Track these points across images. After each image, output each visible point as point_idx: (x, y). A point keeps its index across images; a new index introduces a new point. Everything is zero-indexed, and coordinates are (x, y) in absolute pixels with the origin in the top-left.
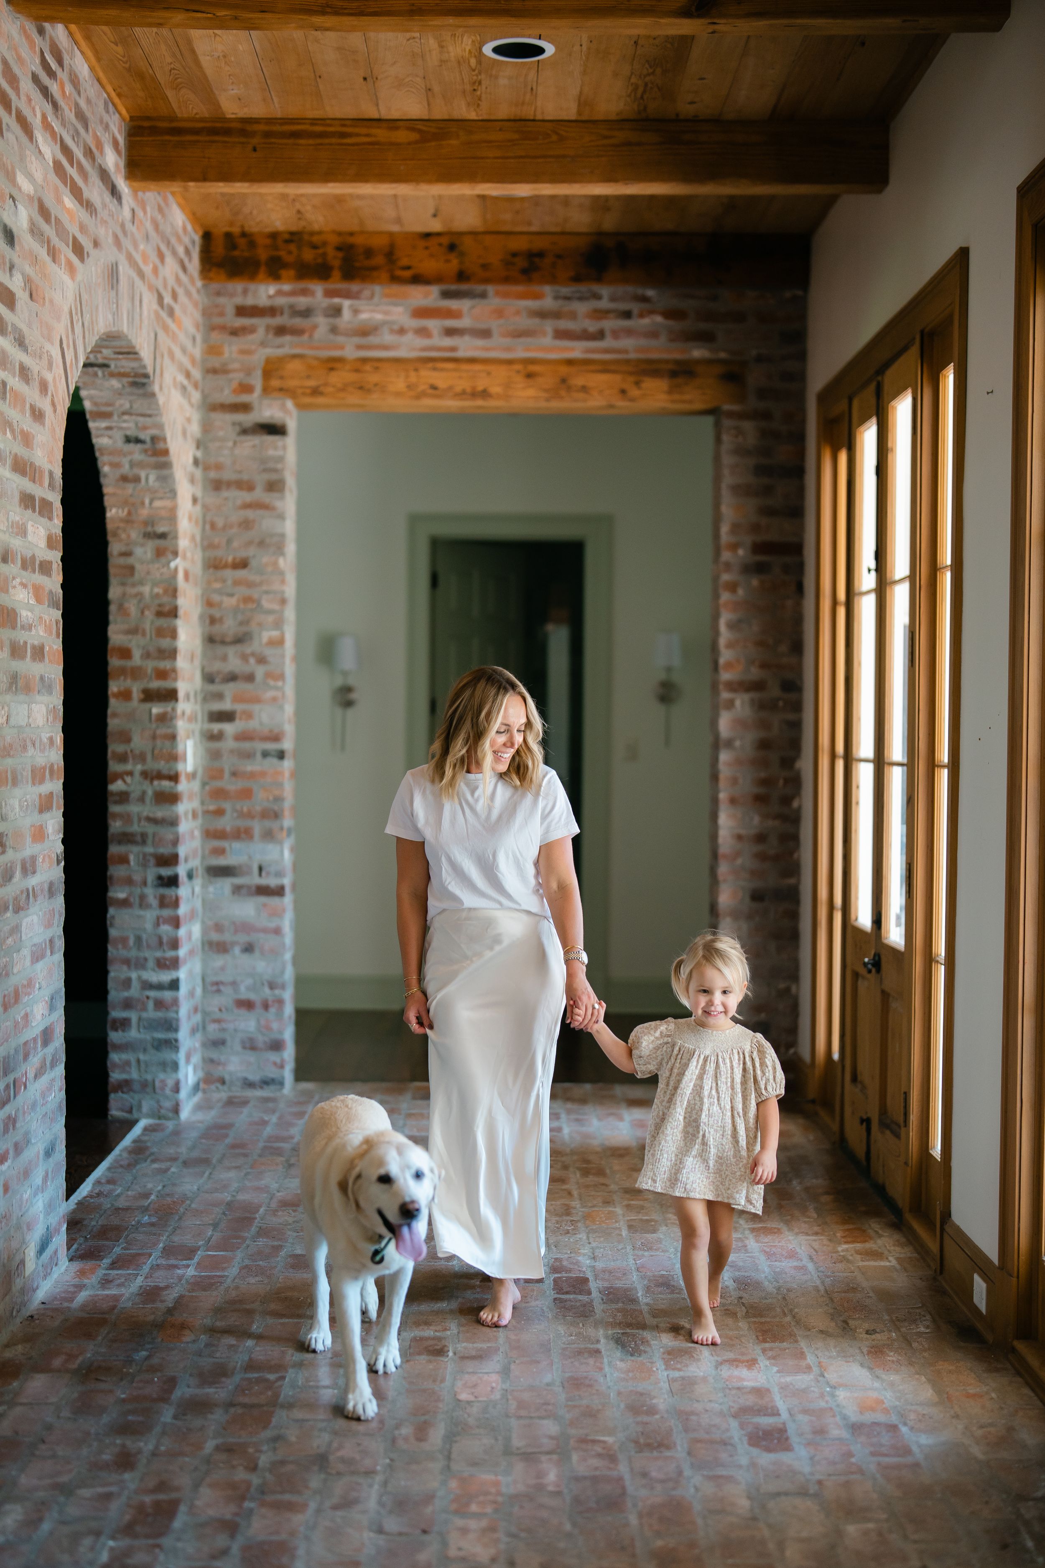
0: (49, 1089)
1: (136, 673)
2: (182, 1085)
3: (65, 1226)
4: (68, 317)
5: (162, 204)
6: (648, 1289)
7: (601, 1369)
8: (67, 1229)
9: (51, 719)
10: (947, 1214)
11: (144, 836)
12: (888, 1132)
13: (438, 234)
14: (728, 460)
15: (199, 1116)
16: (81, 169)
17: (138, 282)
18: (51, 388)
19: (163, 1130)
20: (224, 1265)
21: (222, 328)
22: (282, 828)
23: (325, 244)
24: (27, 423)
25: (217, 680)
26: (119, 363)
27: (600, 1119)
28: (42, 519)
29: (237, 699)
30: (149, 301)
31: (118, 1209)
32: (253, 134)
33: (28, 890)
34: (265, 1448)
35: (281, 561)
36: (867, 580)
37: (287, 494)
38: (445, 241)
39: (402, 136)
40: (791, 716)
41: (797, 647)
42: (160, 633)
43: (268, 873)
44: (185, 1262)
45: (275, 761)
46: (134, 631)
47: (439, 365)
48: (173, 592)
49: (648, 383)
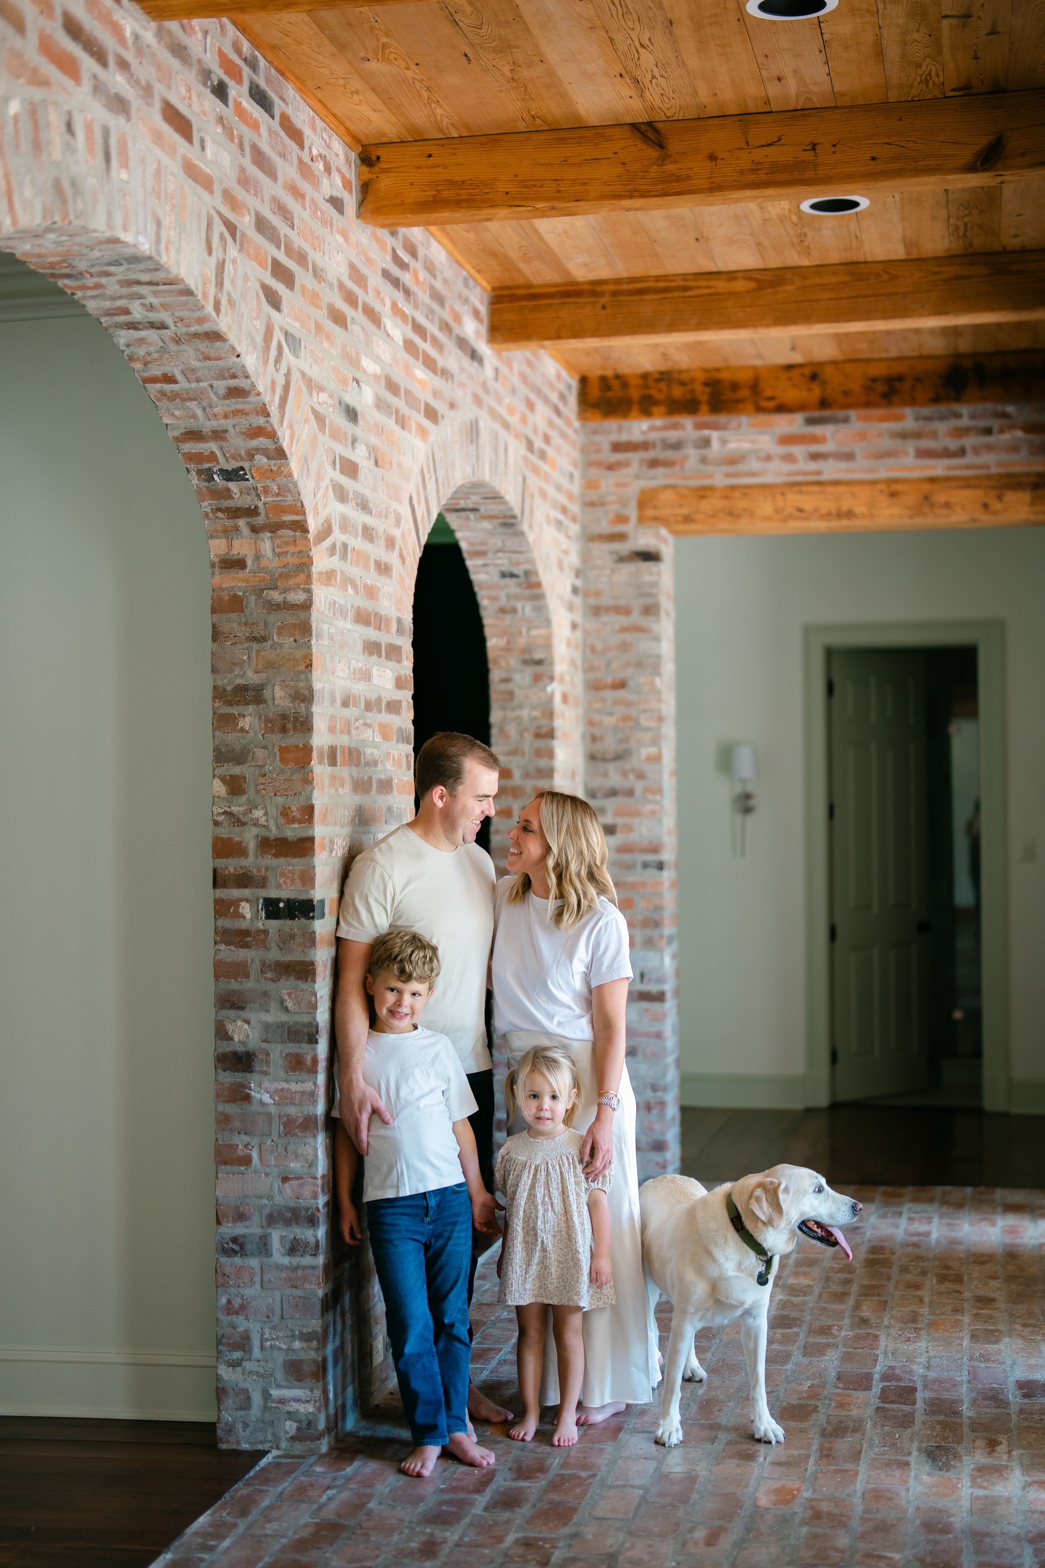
1: (516, 792)
4: (419, 475)
5: (532, 358)
6: (974, 1402)
7: (906, 1482)
13: (800, 366)
16: (436, 342)
17: (503, 433)
18: (399, 542)
21: (600, 464)
22: (661, 937)
23: (693, 381)
24: (372, 578)
25: (599, 795)
26: (488, 507)
27: (971, 1225)
28: (390, 663)
29: (619, 813)
30: (516, 449)
32: (600, 294)
34: (561, 1544)
35: (658, 681)
37: (663, 616)
38: (807, 371)
39: (740, 286)
42: (539, 753)
43: (650, 980)
45: (654, 872)
46: (514, 753)
47: (805, 489)
48: (550, 714)
49: (1011, 497)
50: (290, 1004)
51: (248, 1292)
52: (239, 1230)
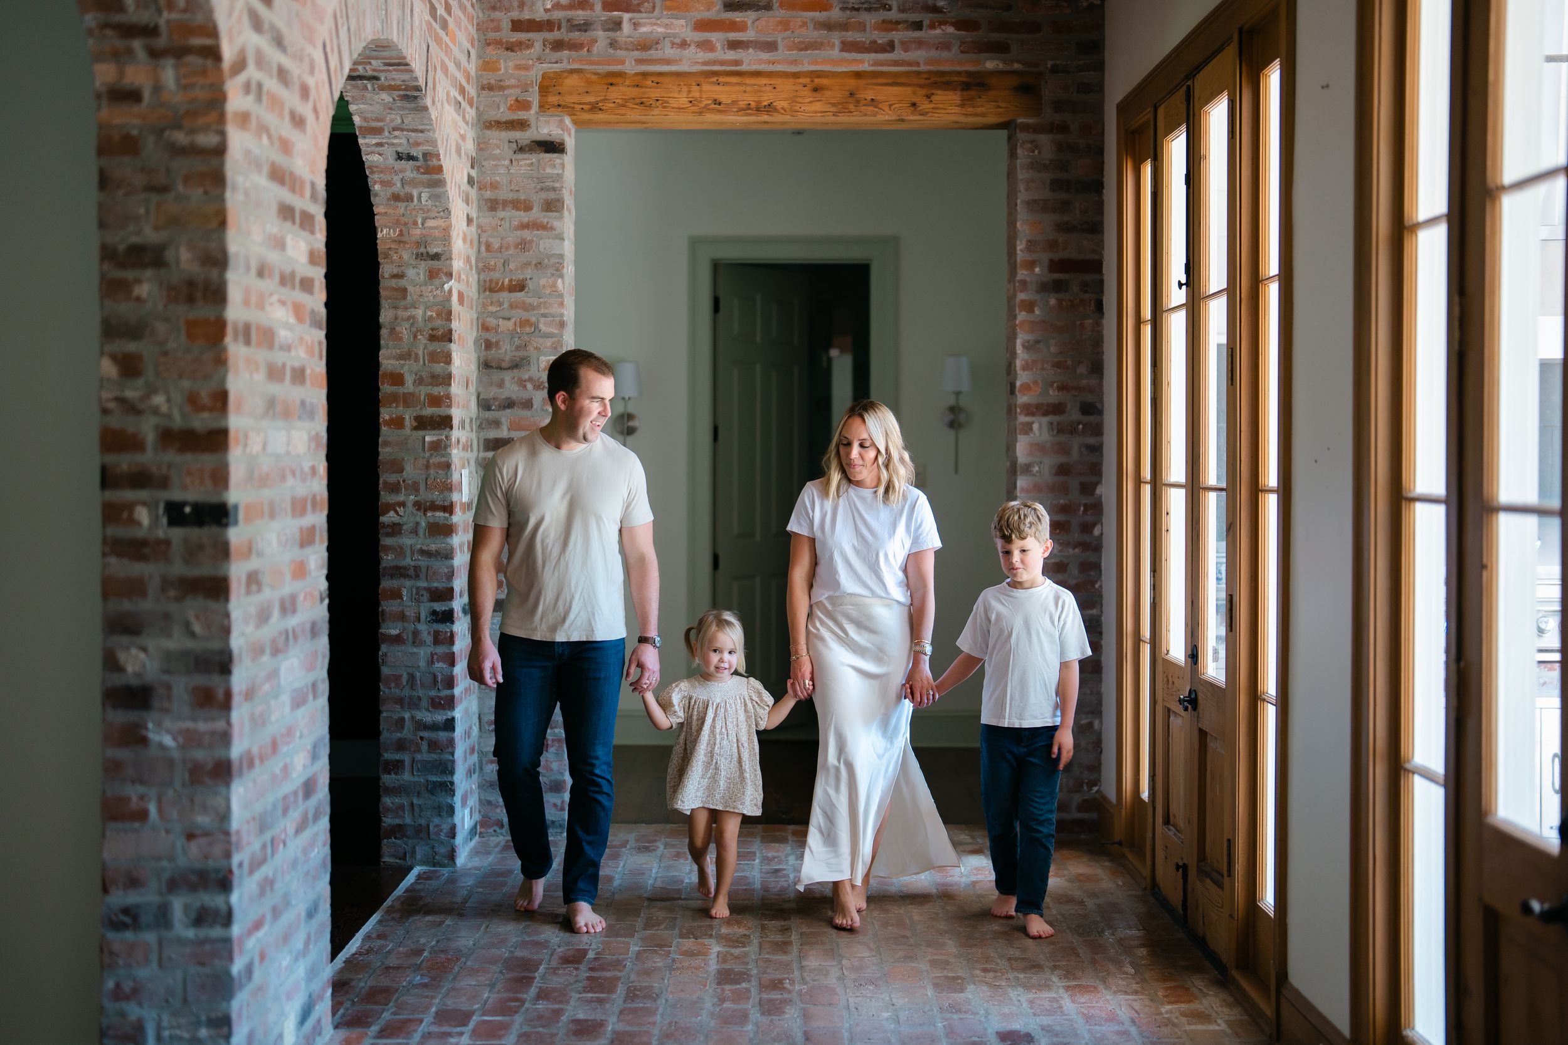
0: (312, 844)
1: (408, 400)
2: (458, 829)
3: (330, 991)
4: (332, 20)
8: (333, 994)
9: (313, 445)
10: (1283, 976)
11: (417, 569)
12: (1208, 881)
14: (1022, 175)
15: (477, 862)
18: (312, 94)
19: (438, 877)
20: (502, 1032)
21: (498, 43)
24: (286, 130)
25: (493, 407)
26: (389, 75)
28: (303, 233)
29: (513, 427)
30: (421, 12)
31: (388, 968)
33: (287, 632)
35: (559, 283)
36: (1177, 296)
37: (566, 214)
40: (1092, 441)
41: (1097, 369)
42: (434, 357)
44: (459, 1029)
46: (406, 356)
47: (721, 79)
48: (448, 315)
49: (940, 96)
50: (197, 628)
51: (142, 973)
52: (132, 898)
